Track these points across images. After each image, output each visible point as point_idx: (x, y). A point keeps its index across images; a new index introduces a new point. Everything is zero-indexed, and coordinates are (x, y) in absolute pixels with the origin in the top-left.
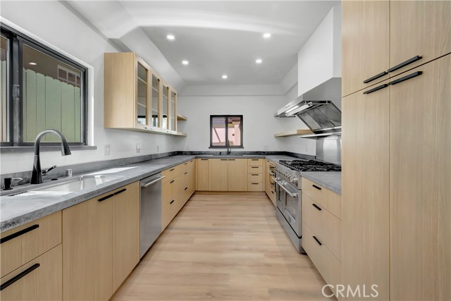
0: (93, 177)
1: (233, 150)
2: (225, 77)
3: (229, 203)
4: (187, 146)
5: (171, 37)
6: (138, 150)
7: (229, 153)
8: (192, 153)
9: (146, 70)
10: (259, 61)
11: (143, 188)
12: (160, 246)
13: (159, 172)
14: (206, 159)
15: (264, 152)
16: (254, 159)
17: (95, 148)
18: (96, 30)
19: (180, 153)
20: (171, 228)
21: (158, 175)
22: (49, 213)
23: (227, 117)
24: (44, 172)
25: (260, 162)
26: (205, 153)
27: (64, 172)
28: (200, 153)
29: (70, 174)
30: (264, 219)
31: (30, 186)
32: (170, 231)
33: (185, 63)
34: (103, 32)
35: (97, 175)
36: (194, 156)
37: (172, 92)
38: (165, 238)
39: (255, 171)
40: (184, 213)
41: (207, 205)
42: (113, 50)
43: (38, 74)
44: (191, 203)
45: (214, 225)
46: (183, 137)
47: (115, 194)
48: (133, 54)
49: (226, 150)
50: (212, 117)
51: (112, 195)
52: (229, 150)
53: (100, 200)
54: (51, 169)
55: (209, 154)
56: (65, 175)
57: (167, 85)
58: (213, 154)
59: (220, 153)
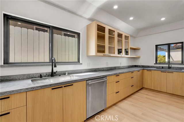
4: (140, 63)
7: (169, 68)
8: (143, 66)
9: (105, 28)
13: (105, 76)
14: (150, 70)
17: (81, 64)
19: (136, 66)
22: (15, 93)
23: (169, 44)
29: (67, 74)
31: (50, 77)
33: (131, 18)
36: (143, 68)
37: (125, 36)
46: (138, 58)
47: (64, 87)
48: (94, 22)
49: (167, 66)
50: (157, 46)
51: (62, 87)
52: (170, 66)
53: (52, 89)
54: (56, 72)
55: (155, 68)
56: (65, 74)
57: (121, 33)
58: (157, 68)
59: (163, 67)
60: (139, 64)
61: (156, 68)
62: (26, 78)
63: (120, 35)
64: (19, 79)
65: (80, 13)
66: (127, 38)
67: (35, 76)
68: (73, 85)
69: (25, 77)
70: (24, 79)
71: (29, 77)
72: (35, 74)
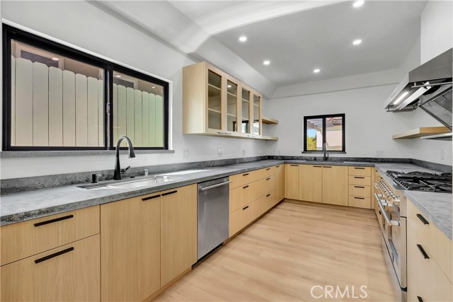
0: (162, 177)
1: (331, 155)
2: (317, 71)
3: (320, 217)
4: (279, 150)
5: (243, 39)
6: (220, 154)
7: (326, 159)
8: (283, 158)
9: (220, 76)
10: (357, 42)
11: (200, 192)
12: (225, 251)
13: (227, 176)
14: (296, 164)
15: (375, 159)
16: (357, 167)
17: (173, 152)
18: (174, 48)
19: (270, 158)
20: (244, 235)
21: (225, 180)
22: (83, 206)
23: (324, 117)
24: (123, 171)
25: (367, 171)
26: (298, 158)
27: (141, 171)
28: (292, 158)
29: (146, 174)
30: (361, 246)
31: (113, 181)
32: (242, 237)
33: (267, 63)
34: (181, 49)
35: (165, 176)
36: (283, 161)
37: (255, 96)
38: (234, 244)
39: (359, 182)
40: (264, 221)
41: (292, 216)
42: (191, 62)
43: (151, 94)
44: (276, 211)
45: (290, 240)
46: (274, 141)
47: (163, 195)
48: (203, 64)
49: (322, 155)
50: (306, 118)
51: (159, 196)
52: (327, 156)
53: (144, 200)
54: (127, 168)
55: (303, 160)
56: (143, 174)
57: (248, 89)
58: (307, 159)
59: (315, 159)
60: (276, 154)
61: (305, 159)
62: (58, 184)
63: (246, 94)
64: (44, 188)
65: (176, 42)
66: (257, 99)
67: (78, 179)
68: (176, 192)
69: (57, 182)
70: (53, 186)
71: (65, 181)
72: (80, 173)
